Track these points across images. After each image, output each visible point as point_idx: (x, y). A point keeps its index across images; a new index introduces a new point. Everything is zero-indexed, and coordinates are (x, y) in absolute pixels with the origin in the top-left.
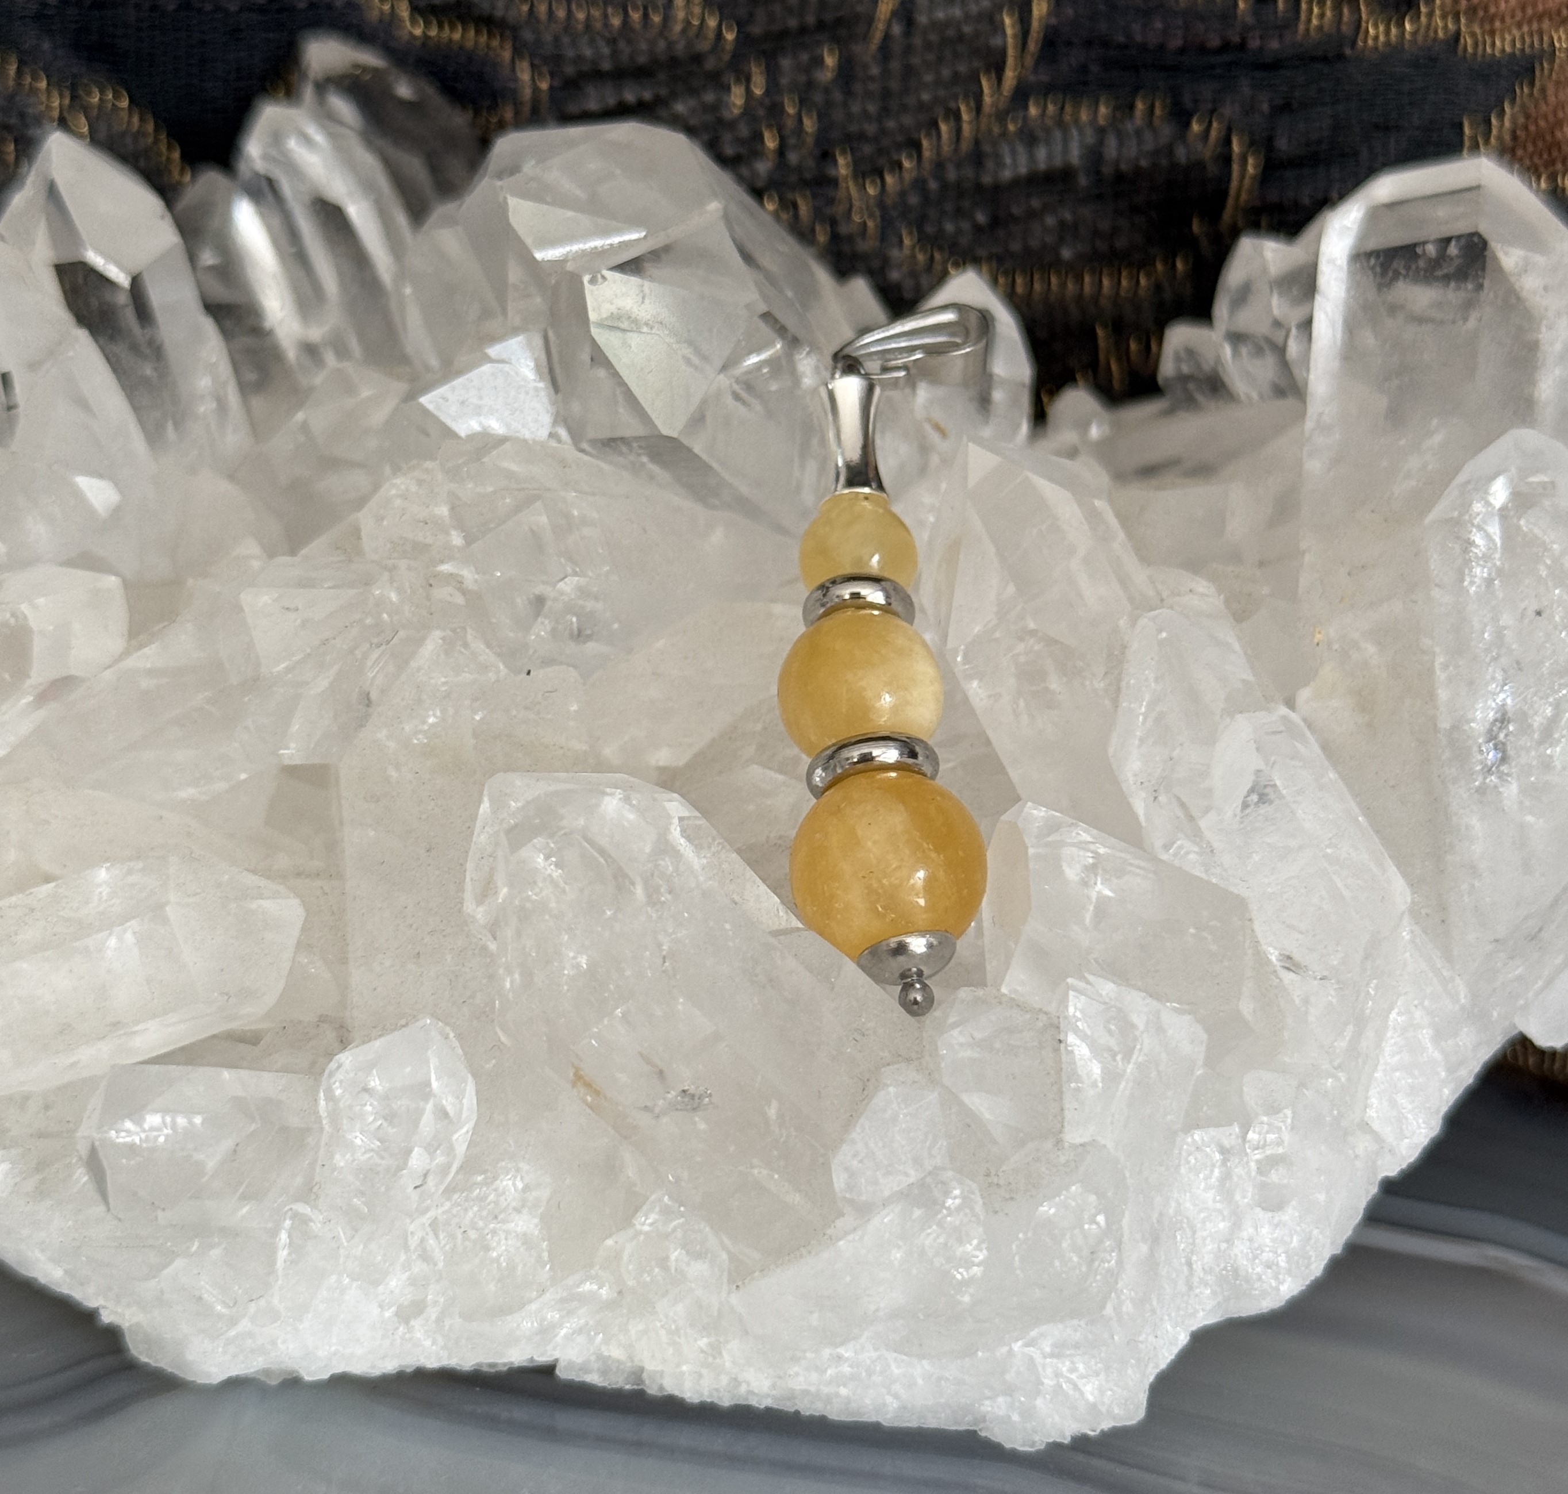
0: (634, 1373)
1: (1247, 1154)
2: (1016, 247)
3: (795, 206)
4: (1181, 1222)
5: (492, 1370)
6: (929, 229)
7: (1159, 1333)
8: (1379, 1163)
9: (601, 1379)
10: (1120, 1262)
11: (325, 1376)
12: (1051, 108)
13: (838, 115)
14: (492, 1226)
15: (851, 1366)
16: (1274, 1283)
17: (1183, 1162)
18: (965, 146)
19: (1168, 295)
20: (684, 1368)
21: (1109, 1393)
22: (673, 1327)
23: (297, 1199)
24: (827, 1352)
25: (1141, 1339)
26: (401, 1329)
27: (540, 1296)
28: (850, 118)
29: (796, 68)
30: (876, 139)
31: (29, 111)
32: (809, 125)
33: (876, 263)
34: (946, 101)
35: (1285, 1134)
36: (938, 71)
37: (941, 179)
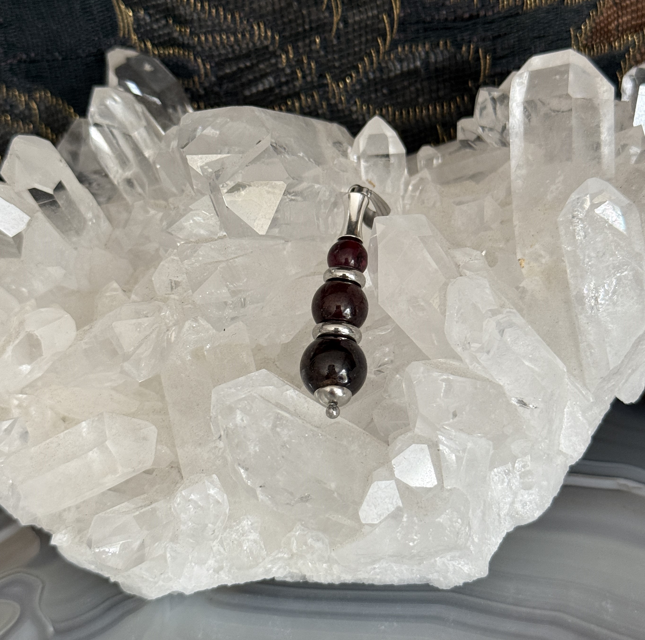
0: (303, 576)
1: (515, 473)
3: (313, 96)
4: (494, 501)
6: (366, 97)
7: (490, 543)
8: (567, 462)
9: (291, 579)
11: (193, 593)
12: (407, 48)
13: (324, 61)
14: (242, 538)
15: (379, 569)
17: (491, 481)
18: (375, 66)
19: (462, 109)
20: (320, 574)
23: (171, 541)
24: (369, 567)
26: (216, 575)
27: (263, 560)
28: (329, 61)
29: (305, 46)
30: (339, 67)
31: (14, 104)
32: (313, 64)
33: (347, 113)
34: (365, 49)
35: (529, 463)
36: (360, 39)
37: (368, 78)
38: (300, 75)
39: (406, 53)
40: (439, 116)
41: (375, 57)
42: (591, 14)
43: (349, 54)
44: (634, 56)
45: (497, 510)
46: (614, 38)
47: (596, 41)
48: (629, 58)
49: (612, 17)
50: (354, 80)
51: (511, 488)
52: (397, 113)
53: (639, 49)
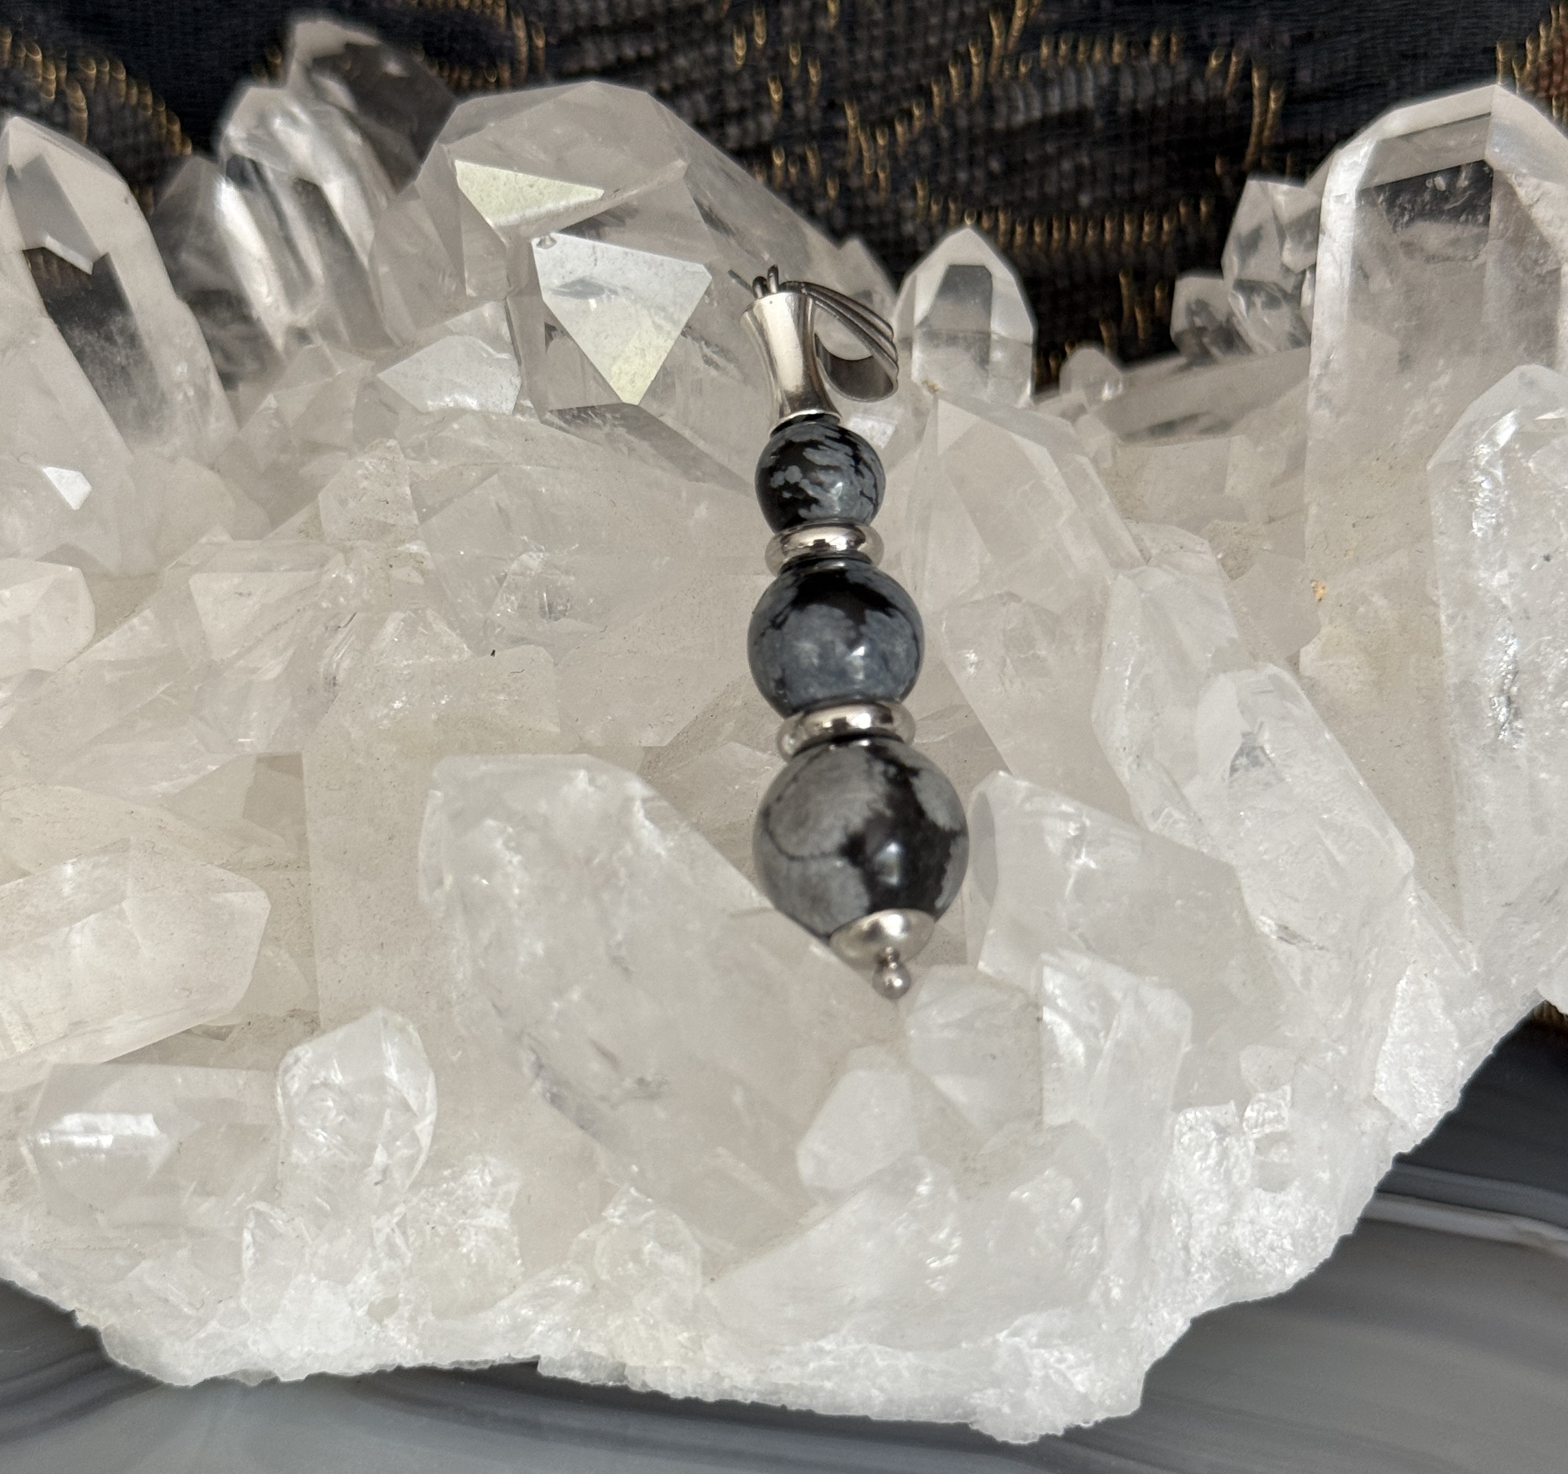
0: (616, 1369)
1: (1244, 1133)
2: (1032, 193)
3: (803, 160)
4: (1176, 1204)
5: (474, 1368)
6: (943, 179)
7: (1154, 1321)
8: (1390, 1139)
9: (584, 1376)
10: (1103, 1247)
11: (302, 1377)
12: (1063, 48)
13: (842, 64)
14: (461, 1221)
15: (833, 1359)
16: (1279, 1266)
17: (1175, 1143)
18: (976, 90)
19: (1191, 238)
20: (667, 1363)
21: (1100, 1384)
22: (652, 1322)
23: (261, 1197)
24: (807, 1345)
25: (1134, 1325)
26: (374, 1328)
27: (511, 1293)
28: (855, 65)
29: (799, 16)
30: (883, 87)
32: (814, 74)
33: (889, 217)
34: (955, 43)
35: (1285, 1111)
36: (944, 14)
37: (952, 126)
38: (776, 97)
39: (1061, 63)
40: (1127, 249)
41: (978, 65)
42: (1553, 13)
43: (910, 53)
45: (1184, 1234)
47: (1559, 88)
50: (917, 124)
51: (1227, 1173)
52: (1019, 230)
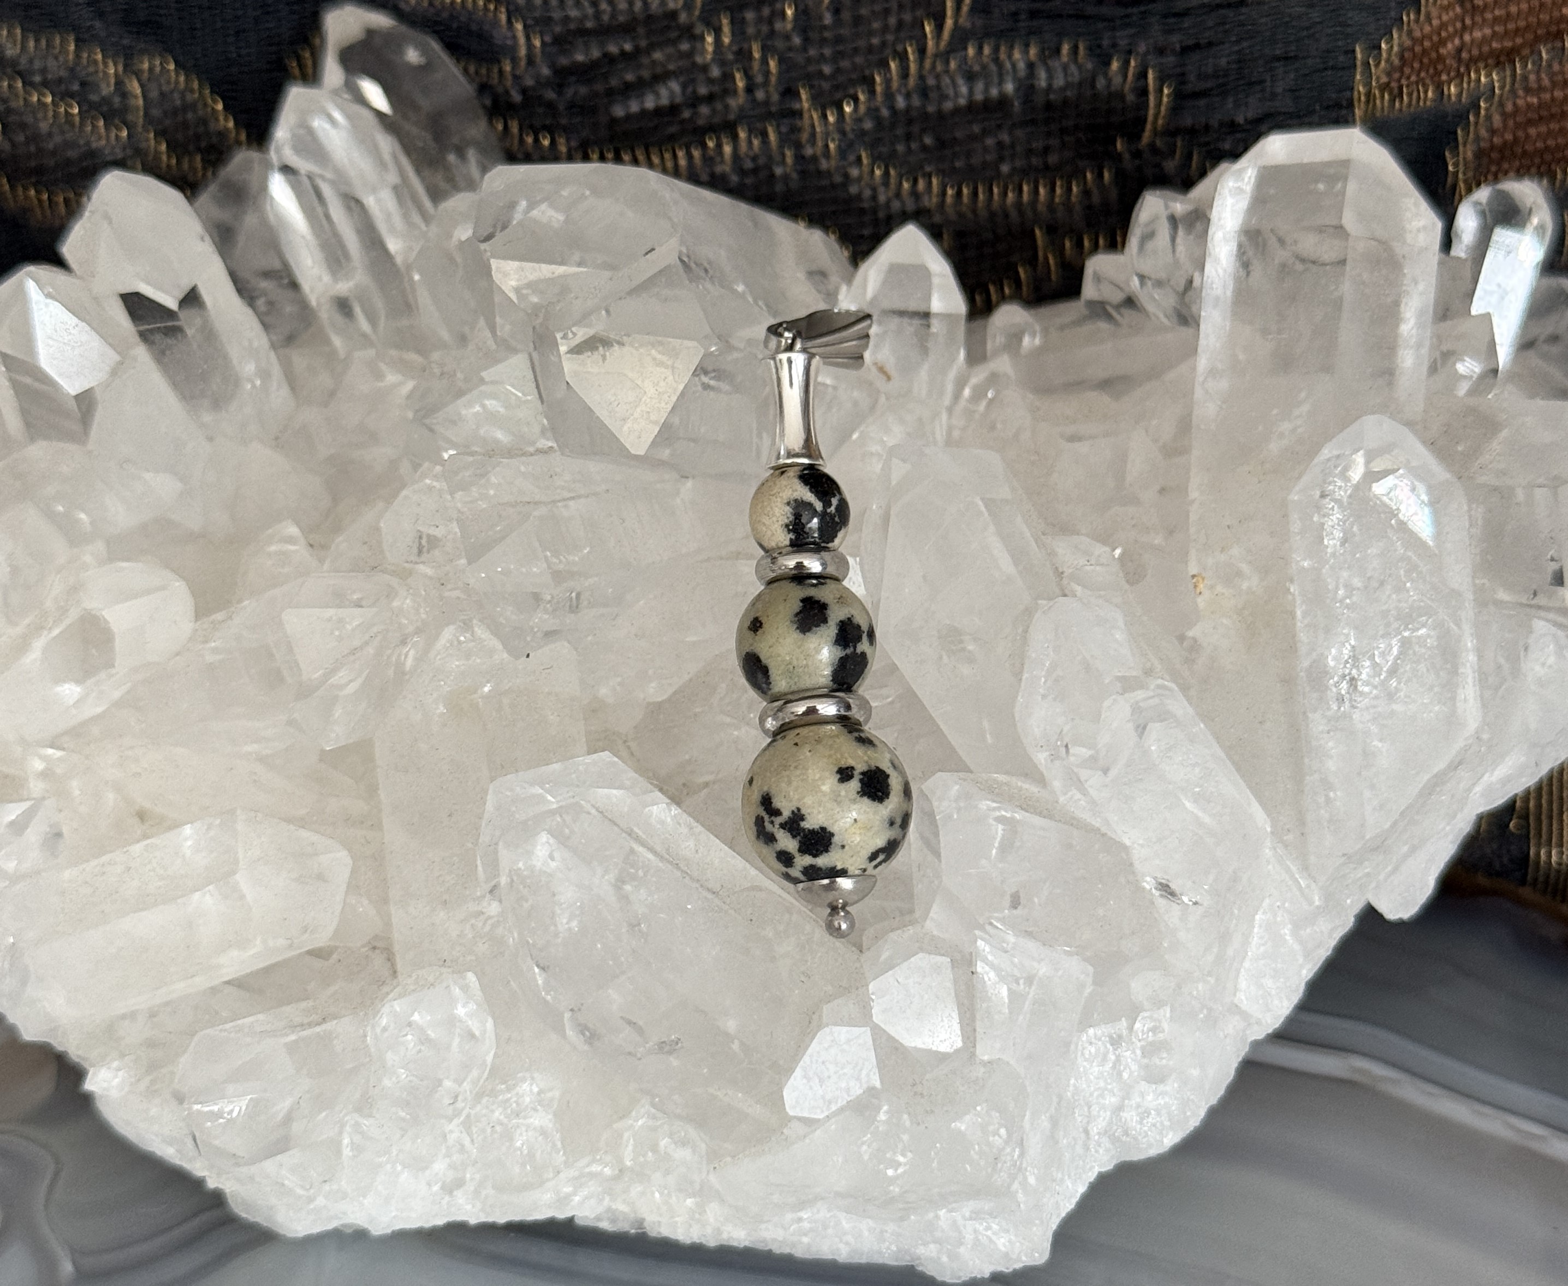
0: (637, 1221)
1: (1133, 1042)
2: (960, 163)
3: (764, 134)
4: (1079, 1101)
6: (884, 149)
7: (1060, 1190)
8: (1247, 1032)
9: (611, 1226)
10: (1022, 1152)
11: (390, 1232)
12: (987, 50)
13: (798, 59)
14: (515, 1122)
15: (810, 1223)
17: (1079, 1056)
18: (912, 81)
19: (1096, 199)
20: (677, 1219)
22: (666, 1191)
23: (356, 1111)
24: (789, 1216)
25: (1045, 1199)
26: (446, 1197)
27: (556, 1176)
28: (809, 60)
29: (760, 20)
30: (832, 77)
31: (90, 79)
32: (773, 64)
33: (838, 179)
34: (894, 44)
35: (1165, 1026)
36: (886, 19)
37: (892, 108)
38: (741, 84)
39: (985, 60)
40: (1041, 208)
41: (915, 61)
42: (1405, 18)
43: (856, 50)
44: (1489, 117)
45: (1085, 1121)
46: (1449, 75)
47: (1408, 78)
48: (1476, 123)
49: (1451, 29)
50: (862, 108)
51: (1120, 1074)
52: (950, 192)
53: (1501, 105)
